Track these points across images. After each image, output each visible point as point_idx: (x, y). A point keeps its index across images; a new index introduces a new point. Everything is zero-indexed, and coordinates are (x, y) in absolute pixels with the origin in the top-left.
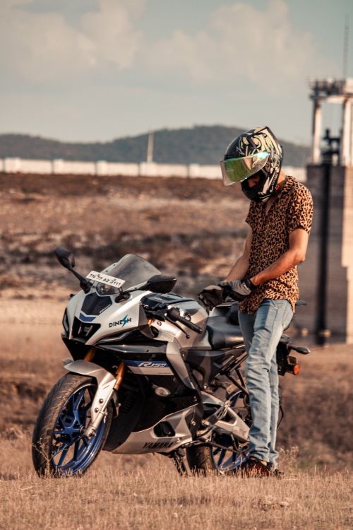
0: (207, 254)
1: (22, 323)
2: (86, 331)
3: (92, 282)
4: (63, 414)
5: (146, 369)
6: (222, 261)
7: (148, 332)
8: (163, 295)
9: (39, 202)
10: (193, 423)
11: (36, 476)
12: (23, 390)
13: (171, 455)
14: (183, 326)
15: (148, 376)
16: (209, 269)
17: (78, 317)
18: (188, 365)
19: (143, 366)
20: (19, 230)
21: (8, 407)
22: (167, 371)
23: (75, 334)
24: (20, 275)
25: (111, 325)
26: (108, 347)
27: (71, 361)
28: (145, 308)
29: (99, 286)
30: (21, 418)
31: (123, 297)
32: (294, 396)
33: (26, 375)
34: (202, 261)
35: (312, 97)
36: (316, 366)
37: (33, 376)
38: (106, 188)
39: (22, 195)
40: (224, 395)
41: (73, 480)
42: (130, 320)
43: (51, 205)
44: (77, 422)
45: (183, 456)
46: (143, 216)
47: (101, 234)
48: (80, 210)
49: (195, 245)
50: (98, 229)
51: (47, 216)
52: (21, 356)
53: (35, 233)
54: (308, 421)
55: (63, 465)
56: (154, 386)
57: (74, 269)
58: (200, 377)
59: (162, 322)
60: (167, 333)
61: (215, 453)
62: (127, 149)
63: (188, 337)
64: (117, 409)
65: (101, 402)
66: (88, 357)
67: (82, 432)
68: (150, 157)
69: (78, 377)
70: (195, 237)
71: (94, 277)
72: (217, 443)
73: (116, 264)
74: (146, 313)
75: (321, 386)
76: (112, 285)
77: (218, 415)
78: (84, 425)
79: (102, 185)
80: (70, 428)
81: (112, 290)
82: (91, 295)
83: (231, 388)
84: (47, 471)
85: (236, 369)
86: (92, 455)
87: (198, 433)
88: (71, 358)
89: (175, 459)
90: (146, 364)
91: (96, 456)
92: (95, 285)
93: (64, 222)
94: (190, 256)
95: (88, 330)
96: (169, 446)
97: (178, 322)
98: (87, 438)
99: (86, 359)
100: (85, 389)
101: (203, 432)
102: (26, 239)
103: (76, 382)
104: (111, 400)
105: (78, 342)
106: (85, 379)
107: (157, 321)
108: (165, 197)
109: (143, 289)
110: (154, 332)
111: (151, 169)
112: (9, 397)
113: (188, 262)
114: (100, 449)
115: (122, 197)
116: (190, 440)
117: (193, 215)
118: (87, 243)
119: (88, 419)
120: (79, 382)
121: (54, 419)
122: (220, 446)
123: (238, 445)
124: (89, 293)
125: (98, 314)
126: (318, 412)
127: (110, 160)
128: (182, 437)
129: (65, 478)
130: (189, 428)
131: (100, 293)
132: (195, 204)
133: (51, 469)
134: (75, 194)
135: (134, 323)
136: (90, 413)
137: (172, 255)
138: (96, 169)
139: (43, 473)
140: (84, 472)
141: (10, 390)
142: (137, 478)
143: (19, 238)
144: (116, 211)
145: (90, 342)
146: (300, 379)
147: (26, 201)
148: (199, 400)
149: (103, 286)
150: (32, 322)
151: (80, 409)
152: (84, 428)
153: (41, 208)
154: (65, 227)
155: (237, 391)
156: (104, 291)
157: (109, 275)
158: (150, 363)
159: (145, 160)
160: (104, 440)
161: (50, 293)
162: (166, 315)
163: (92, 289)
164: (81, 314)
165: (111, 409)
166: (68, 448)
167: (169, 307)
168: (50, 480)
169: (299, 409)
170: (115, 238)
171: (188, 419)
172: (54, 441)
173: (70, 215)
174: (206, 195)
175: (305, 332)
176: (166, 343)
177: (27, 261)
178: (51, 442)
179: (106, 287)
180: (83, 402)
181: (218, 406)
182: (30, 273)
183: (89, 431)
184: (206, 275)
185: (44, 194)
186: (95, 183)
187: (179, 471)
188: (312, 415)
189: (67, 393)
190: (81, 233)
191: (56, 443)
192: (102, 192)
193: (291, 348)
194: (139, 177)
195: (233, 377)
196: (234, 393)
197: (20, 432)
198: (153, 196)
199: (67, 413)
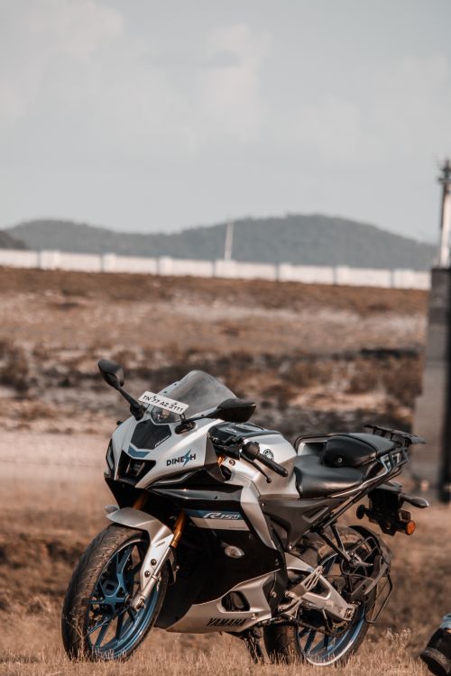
0: (300, 381)
1: (58, 464)
2: (136, 469)
3: (146, 406)
4: (103, 578)
5: (213, 521)
6: (319, 389)
7: (218, 474)
8: (238, 425)
9: (82, 307)
10: (274, 594)
11: (66, 659)
12: (55, 550)
13: (245, 635)
14: (263, 467)
15: (215, 530)
16: (301, 400)
17: (127, 451)
18: (268, 517)
19: (209, 517)
20: (57, 344)
21: (36, 573)
22: (240, 525)
23: (121, 473)
24: (56, 402)
25: (169, 462)
26: (164, 491)
27: (115, 509)
28: (214, 442)
29: (155, 411)
30: (53, 587)
31: (186, 426)
32: (409, 568)
33: (60, 532)
34: (294, 389)
35: (440, 180)
36: (439, 530)
37: (69, 532)
38: (170, 292)
39: (61, 299)
40: (315, 558)
41: (115, 664)
42: (194, 457)
43: (98, 312)
44: (121, 589)
45: (259, 638)
46: (216, 330)
47: (163, 351)
48: (136, 320)
49: (284, 368)
50: (158, 345)
51: (93, 326)
52: (54, 506)
53: (77, 349)
54: (426, 601)
55: (102, 645)
56: (224, 544)
57: (122, 388)
58: (284, 535)
59: (236, 461)
60: (242, 476)
61: (302, 635)
62: (199, 242)
63: (269, 481)
64: (175, 573)
65: (153, 563)
66: (138, 503)
67: (128, 602)
68: (228, 253)
69: (124, 530)
70: (285, 358)
71: (149, 399)
72: (304, 622)
73: (178, 383)
74: (216, 448)
75: (443, 556)
76: (172, 410)
77: (306, 584)
78: (131, 593)
79: (165, 287)
80: (112, 597)
81: (171, 418)
82: (145, 422)
83: (324, 550)
84: (81, 652)
85: (331, 525)
86: (141, 633)
87: (280, 608)
88: (117, 506)
89: (248, 640)
90: (213, 514)
91: (145, 635)
92: (150, 409)
93: (115, 334)
94: (278, 382)
95: (139, 469)
96: (242, 624)
97: (256, 461)
98: (133, 609)
99: (135, 507)
100: (133, 545)
101: (286, 607)
102: (65, 356)
103: (121, 537)
104: (167, 562)
105: (126, 484)
106: (134, 532)
107: (229, 459)
108: (246, 305)
109: (213, 416)
110: (224, 473)
111: (228, 269)
112: (37, 560)
113: (275, 390)
114: (151, 625)
115: (190, 304)
116: (269, 616)
117: (282, 328)
118: (144, 362)
119: (136, 587)
120: (125, 537)
121: (92, 585)
122: (307, 626)
123: (331, 625)
124: (142, 420)
125: (153, 448)
126: (440, 590)
127: (177, 255)
128: (260, 613)
129: (103, 661)
130: (268, 601)
131: (156, 420)
132: (286, 315)
133: (85, 650)
134: (131, 299)
135: (199, 461)
136: (139, 578)
137: (254, 381)
138: (158, 267)
139: (75, 654)
140: (129, 655)
141: (39, 550)
142: (197, 664)
143: (57, 354)
144: (183, 322)
145: (141, 485)
146: (417, 546)
147: (67, 307)
148: (283, 564)
149: (160, 411)
150: (71, 464)
151: (126, 572)
152: (130, 597)
153: (86, 316)
154: (117, 342)
155: (332, 553)
156: (161, 418)
157: (168, 397)
158: (219, 514)
159: (222, 257)
160: (156, 613)
161: (95, 426)
162: (241, 451)
163: (145, 414)
164: (130, 448)
165: (167, 573)
166: (108, 622)
167: (246, 441)
168: (84, 664)
169: (415, 584)
170: (180, 357)
171: (266, 588)
172: (91, 614)
173: (122, 327)
174: (299, 304)
175: (425, 485)
176: (240, 488)
177: (65, 384)
178: (87, 614)
179: (164, 413)
180: (130, 563)
181: (307, 574)
182: (69, 400)
183: (137, 602)
184: (298, 408)
185: (90, 298)
186: (156, 285)
187: (253, 656)
188: (432, 593)
189: (108, 550)
190: (137, 350)
191: (94, 617)
192: (164, 296)
193: (403, 499)
194: (214, 279)
195: (326, 535)
196: (327, 556)
197: (48, 603)
198: (231, 304)
199: (109, 577)
